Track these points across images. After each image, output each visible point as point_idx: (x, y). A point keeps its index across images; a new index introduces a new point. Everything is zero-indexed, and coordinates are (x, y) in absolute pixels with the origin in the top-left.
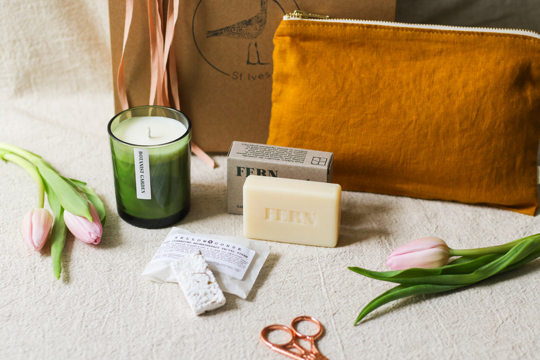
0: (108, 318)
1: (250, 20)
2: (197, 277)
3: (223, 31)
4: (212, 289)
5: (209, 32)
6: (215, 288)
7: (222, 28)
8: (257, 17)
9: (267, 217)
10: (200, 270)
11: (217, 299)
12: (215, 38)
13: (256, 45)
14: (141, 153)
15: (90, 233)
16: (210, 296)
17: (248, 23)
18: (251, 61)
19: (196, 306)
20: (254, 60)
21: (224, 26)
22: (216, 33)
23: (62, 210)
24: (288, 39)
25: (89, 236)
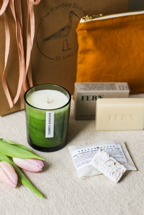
0: (85, 209)
1: (64, 28)
2: (108, 163)
3: (51, 37)
4: (118, 167)
5: (45, 39)
6: (119, 165)
7: (50, 35)
8: (67, 25)
9: (110, 119)
10: (107, 159)
11: (123, 171)
12: (48, 42)
13: (67, 40)
14: (50, 114)
15: (38, 166)
16: (119, 170)
17: (63, 29)
18: (65, 49)
19: (117, 179)
20: (66, 48)
21: (52, 34)
22: (48, 39)
23: (11, 158)
24: (85, 31)
25: (39, 168)
